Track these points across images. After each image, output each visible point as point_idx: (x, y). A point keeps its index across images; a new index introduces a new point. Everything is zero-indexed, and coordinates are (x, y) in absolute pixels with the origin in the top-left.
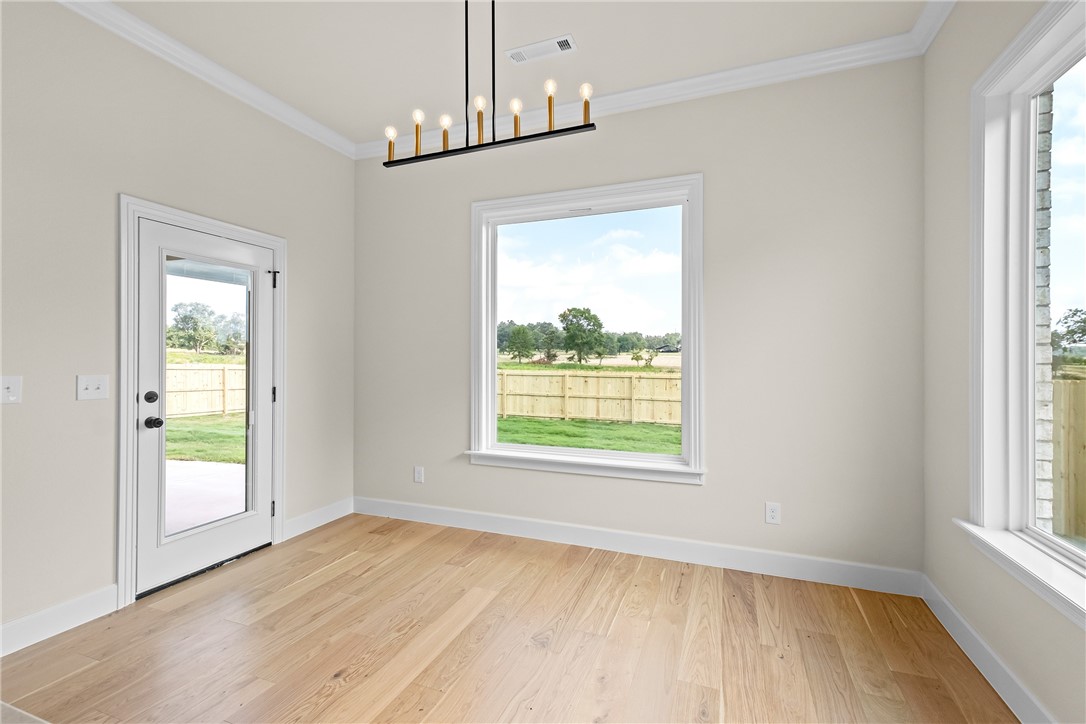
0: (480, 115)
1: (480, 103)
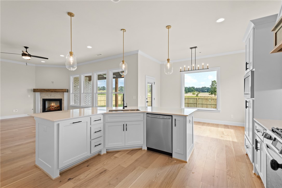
0: (193, 67)
1: (193, 65)
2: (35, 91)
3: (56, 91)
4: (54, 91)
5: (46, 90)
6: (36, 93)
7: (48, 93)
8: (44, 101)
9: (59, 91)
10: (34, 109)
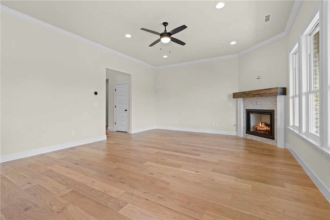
2: (236, 96)
7: (252, 99)
8: (249, 113)
10: (236, 125)
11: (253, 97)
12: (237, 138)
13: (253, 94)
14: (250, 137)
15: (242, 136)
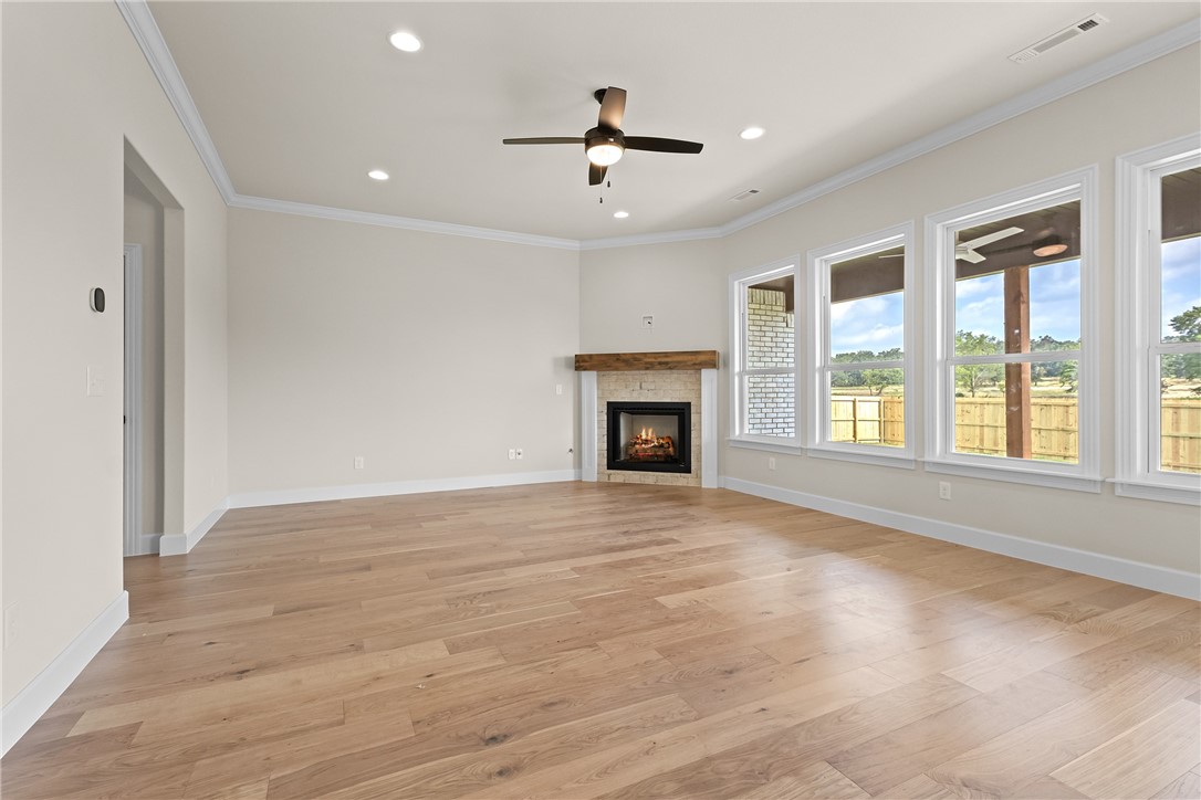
2: (582, 363)
3: (667, 363)
4: (660, 363)
5: (624, 361)
6: (583, 373)
7: (630, 375)
8: (615, 410)
9: (679, 362)
10: (578, 451)
11: (647, 369)
12: (579, 486)
13: (646, 363)
14: (620, 476)
15: (594, 479)
